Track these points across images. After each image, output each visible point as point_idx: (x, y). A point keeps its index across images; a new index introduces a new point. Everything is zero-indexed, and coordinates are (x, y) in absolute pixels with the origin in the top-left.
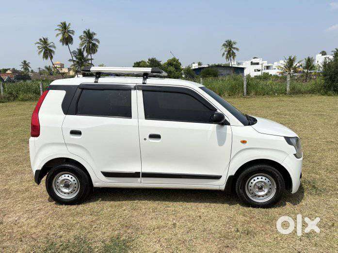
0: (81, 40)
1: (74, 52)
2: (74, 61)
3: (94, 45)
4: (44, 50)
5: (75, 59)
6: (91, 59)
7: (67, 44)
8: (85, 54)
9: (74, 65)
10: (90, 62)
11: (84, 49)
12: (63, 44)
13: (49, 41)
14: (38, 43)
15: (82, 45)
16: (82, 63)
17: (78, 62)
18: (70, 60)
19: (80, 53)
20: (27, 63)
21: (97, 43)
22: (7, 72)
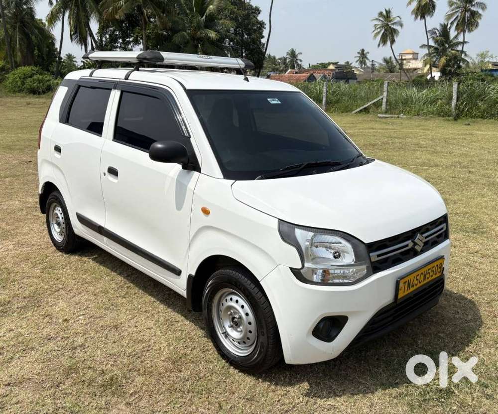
0: (451, 6)
1: (433, 32)
2: (429, 47)
3: (474, 14)
4: (383, 30)
5: (432, 43)
6: (464, 43)
7: (423, 17)
8: (453, 33)
9: (429, 54)
10: (460, 48)
11: (452, 23)
12: (416, 17)
13: (394, 15)
14: (377, 19)
15: (449, 17)
16: (445, 50)
17: (436, 49)
18: (423, 46)
19: (445, 32)
20: (365, 52)
21: (480, 11)
22: (329, 68)
